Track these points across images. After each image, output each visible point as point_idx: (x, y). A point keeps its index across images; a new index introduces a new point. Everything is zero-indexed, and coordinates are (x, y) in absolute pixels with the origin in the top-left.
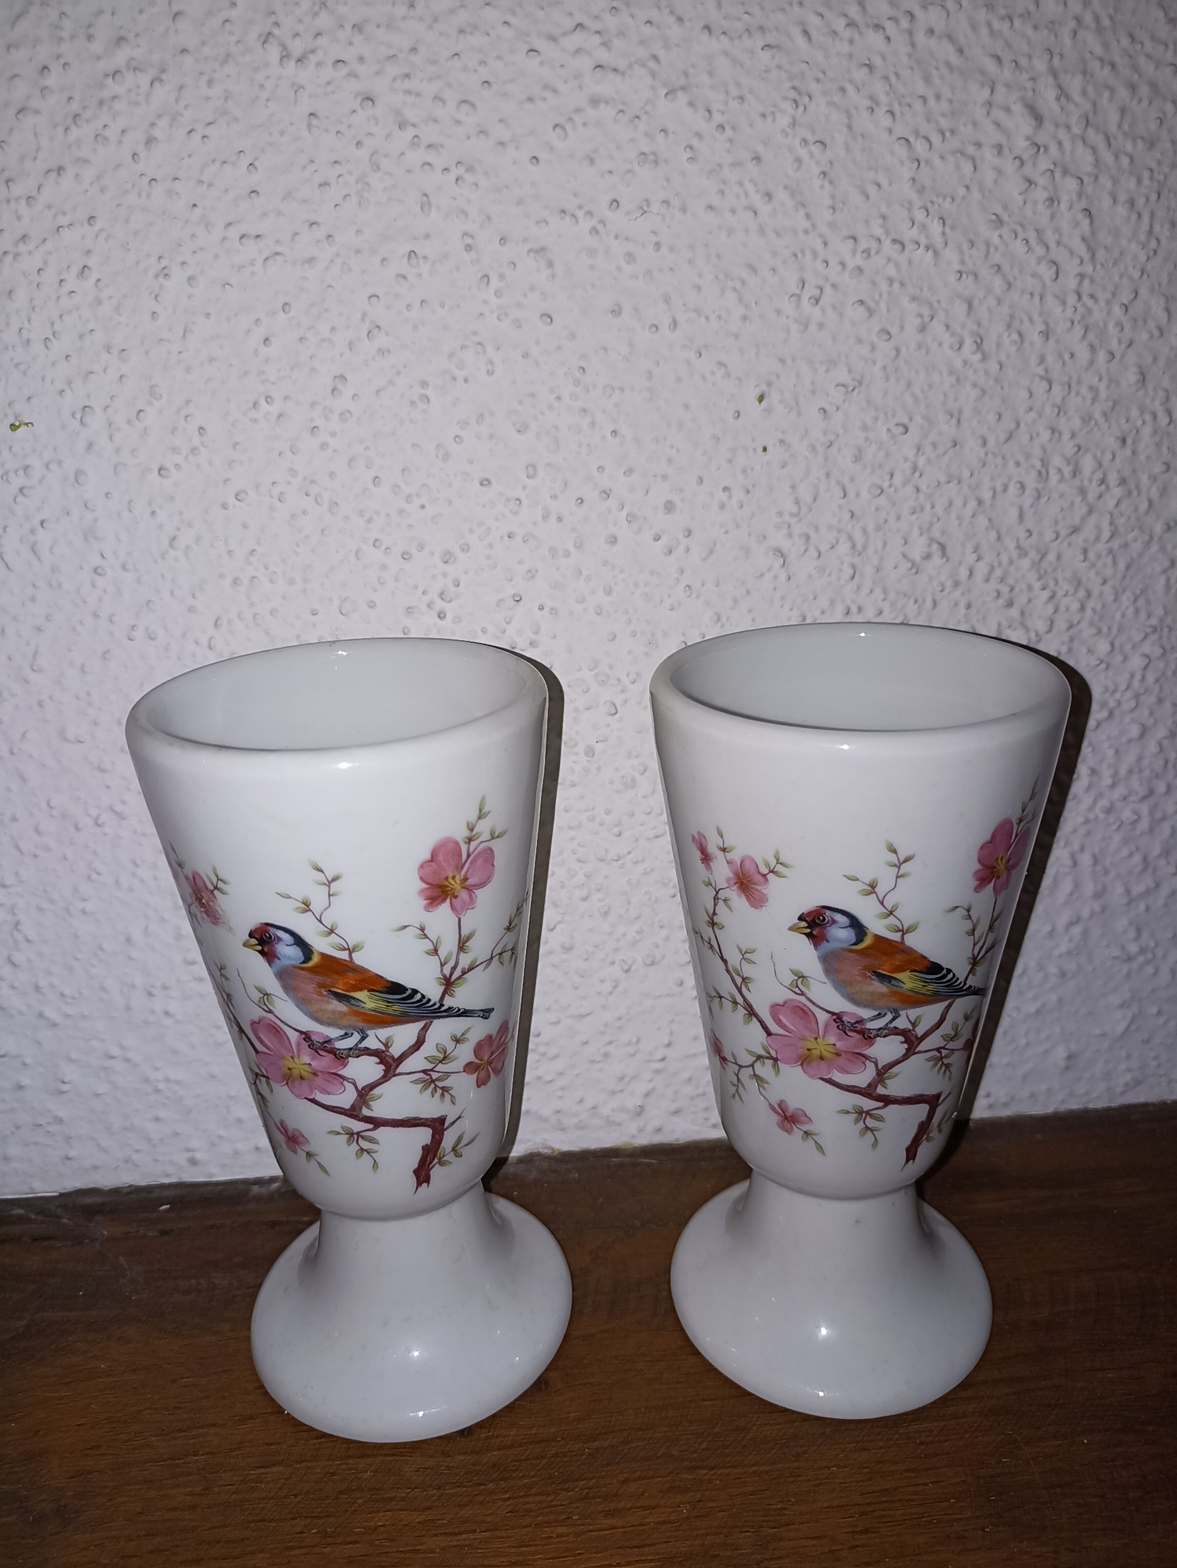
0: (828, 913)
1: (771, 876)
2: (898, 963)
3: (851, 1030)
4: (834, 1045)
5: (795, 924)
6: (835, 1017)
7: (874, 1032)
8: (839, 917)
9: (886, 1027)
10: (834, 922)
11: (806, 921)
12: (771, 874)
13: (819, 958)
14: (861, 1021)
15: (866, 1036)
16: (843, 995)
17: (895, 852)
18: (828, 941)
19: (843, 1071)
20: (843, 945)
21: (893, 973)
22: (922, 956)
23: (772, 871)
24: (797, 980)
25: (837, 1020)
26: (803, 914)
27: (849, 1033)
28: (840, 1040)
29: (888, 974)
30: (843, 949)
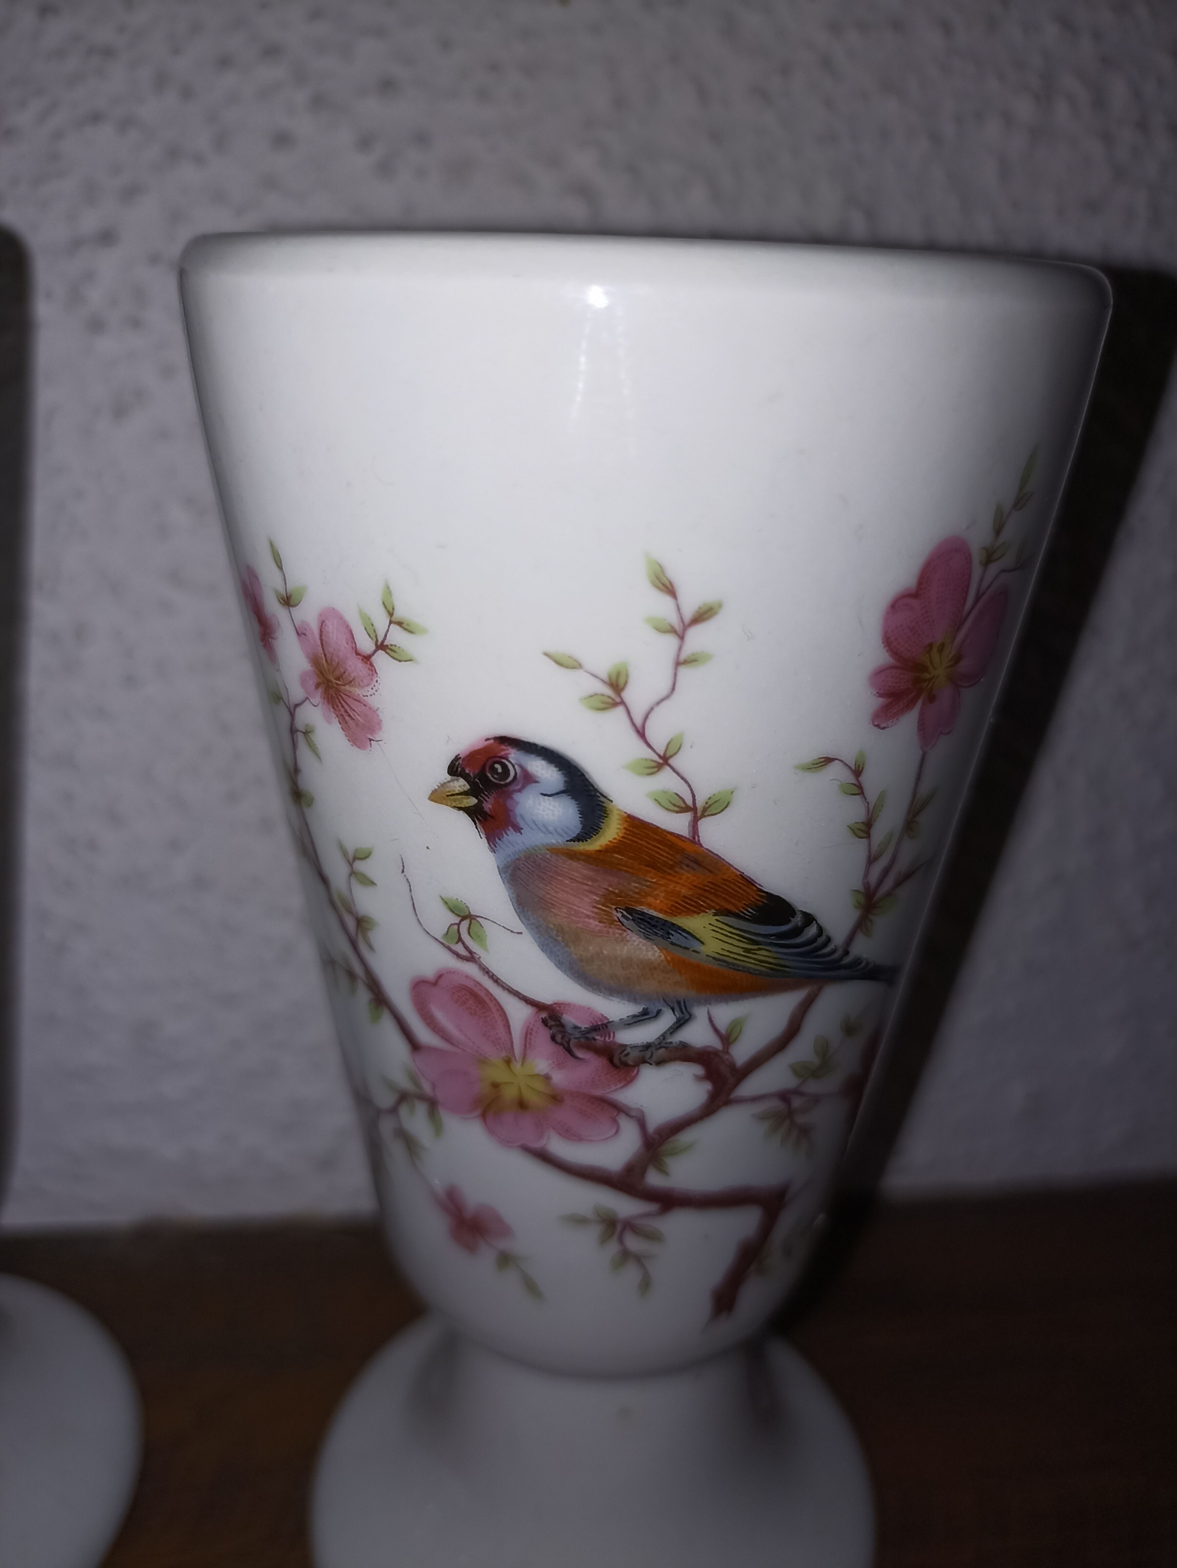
0: (514, 756)
1: (381, 660)
2: (684, 891)
3: (581, 1046)
4: (547, 1078)
5: (443, 785)
6: (544, 1015)
7: (634, 1054)
8: (539, 767)
9: (661, 1042)
10: (528, 779)
11: (466, 777)
12: (380, 652)
13: (502, 871)
14: (603, 1026)
15: (616, 1060)
16: (560, 964)
17: (670, 590)
18: (518, 829)
19: (570, 1135)
20: (555, 840)
21: (673, 914)
22: (743, 876)
23: (381, 646)
24: (458, 925)
25: (551, 1023)
26: (457, 758)
27: (580, 1054)
28: (560, 1065)
29: (660, 916)
30: (555, 851)
